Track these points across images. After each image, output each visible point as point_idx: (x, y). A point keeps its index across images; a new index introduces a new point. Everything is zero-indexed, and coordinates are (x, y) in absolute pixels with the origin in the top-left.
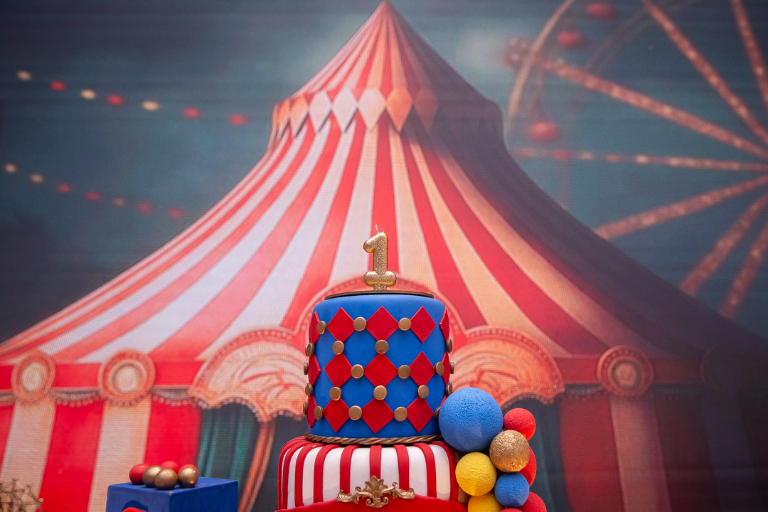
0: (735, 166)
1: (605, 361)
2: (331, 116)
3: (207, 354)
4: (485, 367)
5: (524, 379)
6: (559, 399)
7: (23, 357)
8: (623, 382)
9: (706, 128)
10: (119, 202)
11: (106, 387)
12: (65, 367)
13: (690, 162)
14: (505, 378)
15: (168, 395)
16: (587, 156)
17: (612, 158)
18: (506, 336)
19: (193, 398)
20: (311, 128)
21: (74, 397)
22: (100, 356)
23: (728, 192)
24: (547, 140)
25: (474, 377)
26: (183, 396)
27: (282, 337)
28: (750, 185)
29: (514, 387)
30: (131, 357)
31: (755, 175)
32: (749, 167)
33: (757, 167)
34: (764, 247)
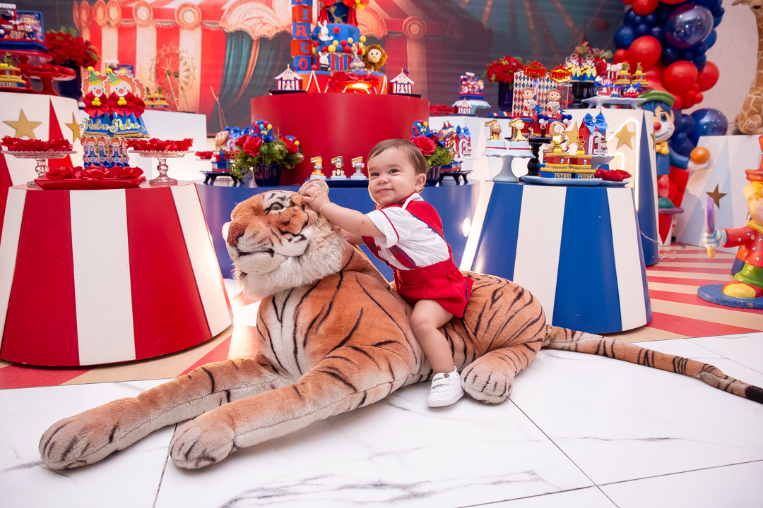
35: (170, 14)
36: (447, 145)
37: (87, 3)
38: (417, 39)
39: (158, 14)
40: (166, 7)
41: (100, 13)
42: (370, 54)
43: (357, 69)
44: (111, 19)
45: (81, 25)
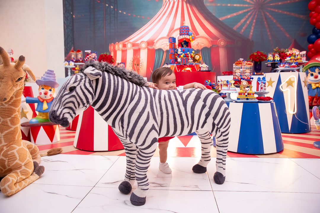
0: (247, 6)
1: (219, 41)
3: (155, 41)
4: (199, 42)
5: (205, 44)
6: (211, 47)
7: (127, 42)
8: (222, 45)
10: (139, 17)
11: (140, 47)
13: (238, 5)
14: (202, 44)
15: (150, 47)
16: (219, 5)
17: (223, 5)
18: (203, 37)
19: (154, 48)
20: (170, 1)
21: (136, 48)
22: (139, 42)
23: (245, 11)
24: (211, 2)
25: (197, 44)
26: (152, 47)
27: (167, 38)
28: (249, 9)
30: (143, 42)
31: (250, 7)
32: (249, 6)
33: (251, 6)
34: (250, 21)
35: (138, 45)
36: (216, 88)
37: (113, 44)
38: (223, 47)
39: (134, 45)
40: (136, 43)
41: (117, 46)
42: (195, 57)
43: (190, 62)
44: (120, 48)
45: (111, 51)
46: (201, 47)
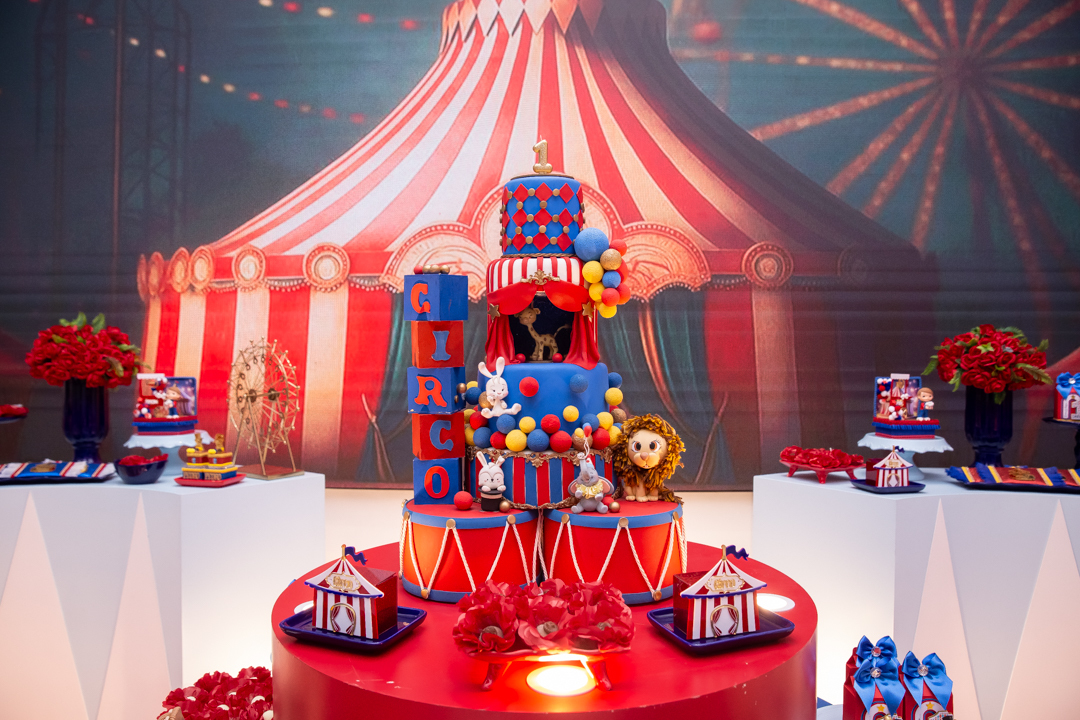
0: (898, 67)
1: (750, 254)
2: (498, 19)
3: (394, 247)
4: (640, 258)
5: (675, 270)
6: (704, 288)
7: (238, 250)
8: (764, 274)
9: (873, 27)
10: (306, 109)
11: (309, 276)
12: (274, 258)
13: (852, 64)
14: (658, 268)
15: (363, 281)
16: (748, 57)
17: (773, 59)
18: (661, 231)
19: (384, 284)
20: (479, 31)
21: (286, 284)
22: (303, 249)
23: (886, 94)
24: (709, 41)
26: (375, 282)
27: (459, 231)
28: (909, 87)
29: (665, 275)
30: (329, 249)
31: (916, 76)
32: (911, 68)
33: (920, 68)
34: (915, 150)
35: (295, 265)
37: (160, 255)
38: (773, 288)
39: (274, 265)
40: (287, 253)
41: (179, 271)
44: (196, 281)
45: (148, 293)
46: (651, 285)
